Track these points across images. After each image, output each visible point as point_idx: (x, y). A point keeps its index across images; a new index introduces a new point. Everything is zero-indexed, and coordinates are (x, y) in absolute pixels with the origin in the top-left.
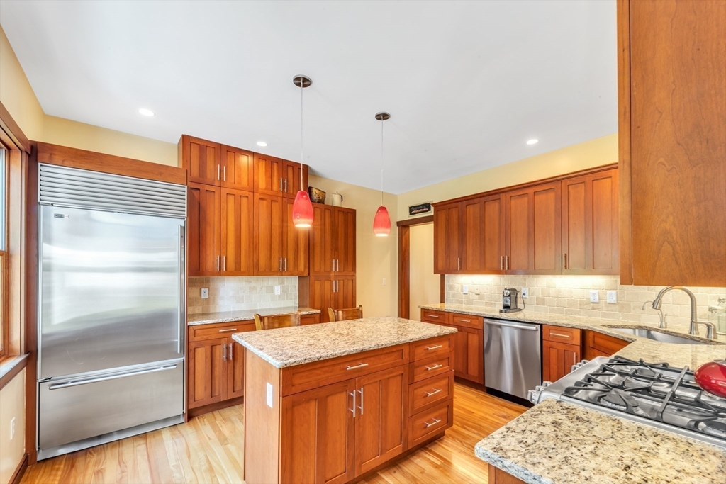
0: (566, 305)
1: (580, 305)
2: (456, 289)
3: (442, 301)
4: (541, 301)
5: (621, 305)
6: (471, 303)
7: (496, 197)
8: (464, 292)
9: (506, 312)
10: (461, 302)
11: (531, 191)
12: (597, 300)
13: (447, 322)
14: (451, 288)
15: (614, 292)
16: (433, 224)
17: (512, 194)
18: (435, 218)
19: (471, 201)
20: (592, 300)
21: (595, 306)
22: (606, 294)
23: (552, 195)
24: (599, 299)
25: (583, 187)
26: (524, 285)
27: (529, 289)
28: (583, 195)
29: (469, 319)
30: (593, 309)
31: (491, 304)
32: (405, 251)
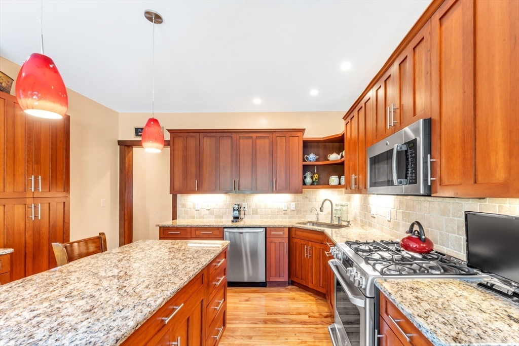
0: (270, 213)
1: (278, 212)
2: (188, 207)
3: (174, 217)
4: (255, 212)
5: (297, 211)
6: (203, 217)
7: (229, 135)
8: (196, 209)
9: (236, 222)
10: (193, 217)
11: (254, 135)
12: (286, 209)
13: (189, 236)
14: (184, 205)
15: (294, 203)
16: (169, 149)
17: (241, 135)
18: (171, 143)
19: (208, 135)
20: (284, 209)
21: (285, 212)
22: (290, 205)
23: (267, 141)
24: (288, 208)
25: (285, 140)
26: (244, 201)
27: (248, 204)
28: (285, 144)
29: (210, 230)
30: (284, 214)
31: (220, 216)
32: (128, 171)
